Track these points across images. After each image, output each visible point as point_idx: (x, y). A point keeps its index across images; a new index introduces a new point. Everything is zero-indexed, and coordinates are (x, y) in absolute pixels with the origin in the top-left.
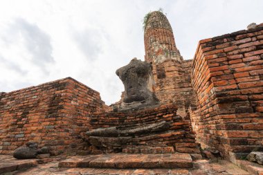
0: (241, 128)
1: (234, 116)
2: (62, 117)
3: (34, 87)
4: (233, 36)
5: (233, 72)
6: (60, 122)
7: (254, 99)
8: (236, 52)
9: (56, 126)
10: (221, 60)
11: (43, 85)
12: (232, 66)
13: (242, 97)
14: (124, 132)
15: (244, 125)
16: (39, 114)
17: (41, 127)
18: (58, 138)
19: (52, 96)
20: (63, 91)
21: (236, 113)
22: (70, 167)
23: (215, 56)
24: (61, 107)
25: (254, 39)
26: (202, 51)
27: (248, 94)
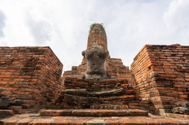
0: (167, 95)
1: (163, 88)
2: (38, 76)
3: (8, 47)
4: (162, 47)
5: (162, 65)
6: (36, 80)
7: (172, 81)
8: (163, 55)
9: (31, 83)
10: (156, 57)
11: (20, 47)
12: (162, 62)
13: (167, 78)
14: (92, 93)
15: (168, 94)
16: (12, 71)
17: (13, 83)
18: (32, 93)
19: (29, 58)
20: (41, 56)
21: (164, 87)
22: (52, 116)
23: (153, 55)
24: (38, 68)
25: (171, 51)
26: (146, 51)
27: (170, 78)
